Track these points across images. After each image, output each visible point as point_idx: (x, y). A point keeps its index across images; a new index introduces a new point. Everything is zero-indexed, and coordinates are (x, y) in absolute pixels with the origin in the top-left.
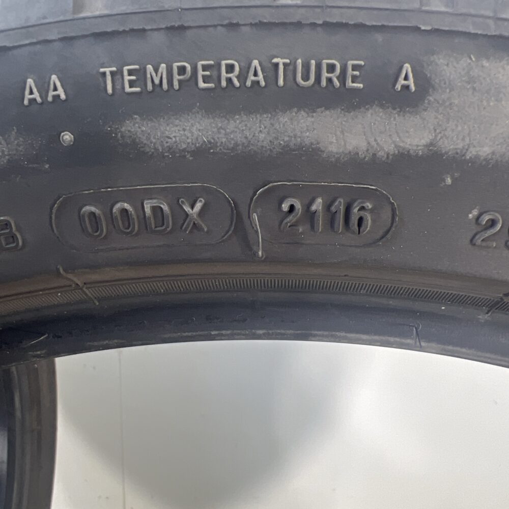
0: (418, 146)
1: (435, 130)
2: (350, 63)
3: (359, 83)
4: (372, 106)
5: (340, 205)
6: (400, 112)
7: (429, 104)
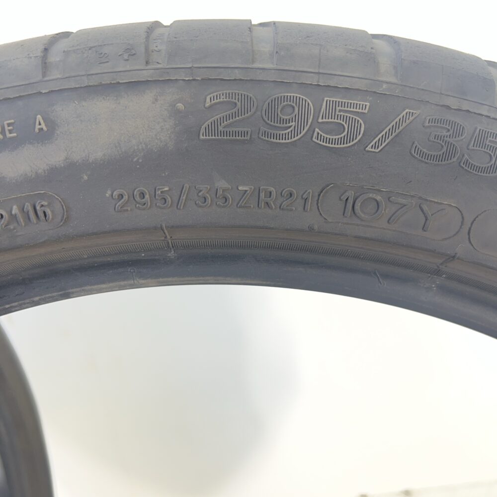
0: (59, 162)
1: (66, 150)
2: (6, 123)
3: (14, 133)
4: (25, 145)
5: (28, 207)
6: (43, 144)
7: (57, 135)
